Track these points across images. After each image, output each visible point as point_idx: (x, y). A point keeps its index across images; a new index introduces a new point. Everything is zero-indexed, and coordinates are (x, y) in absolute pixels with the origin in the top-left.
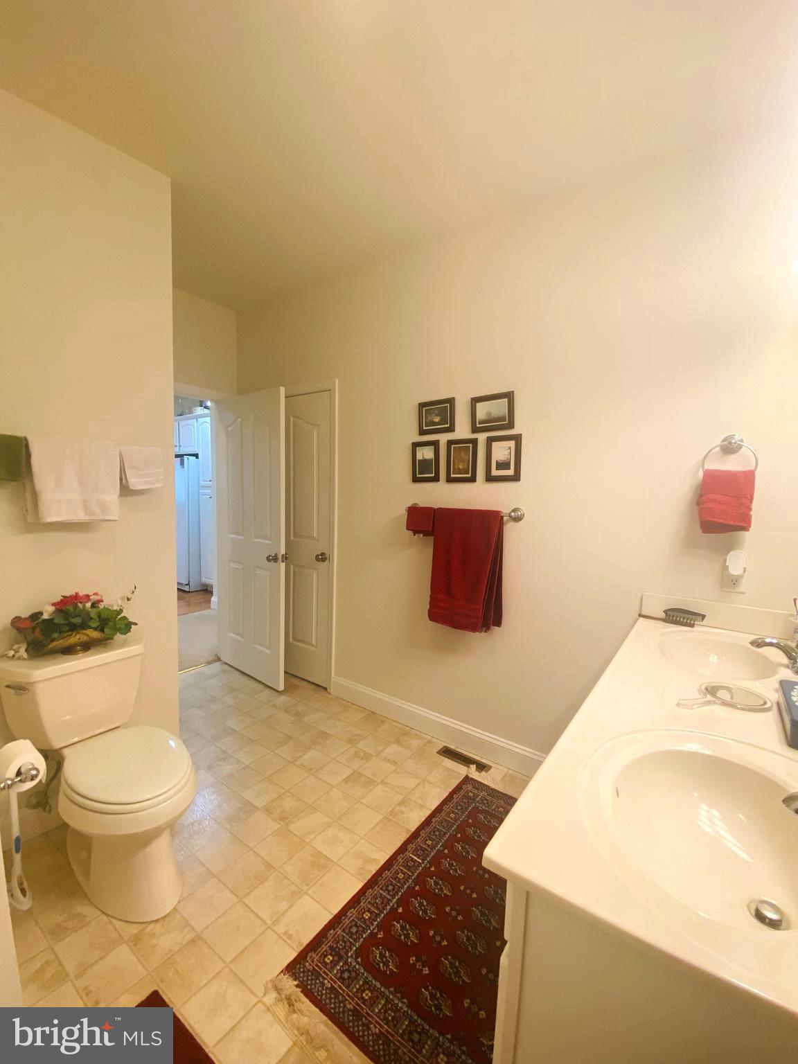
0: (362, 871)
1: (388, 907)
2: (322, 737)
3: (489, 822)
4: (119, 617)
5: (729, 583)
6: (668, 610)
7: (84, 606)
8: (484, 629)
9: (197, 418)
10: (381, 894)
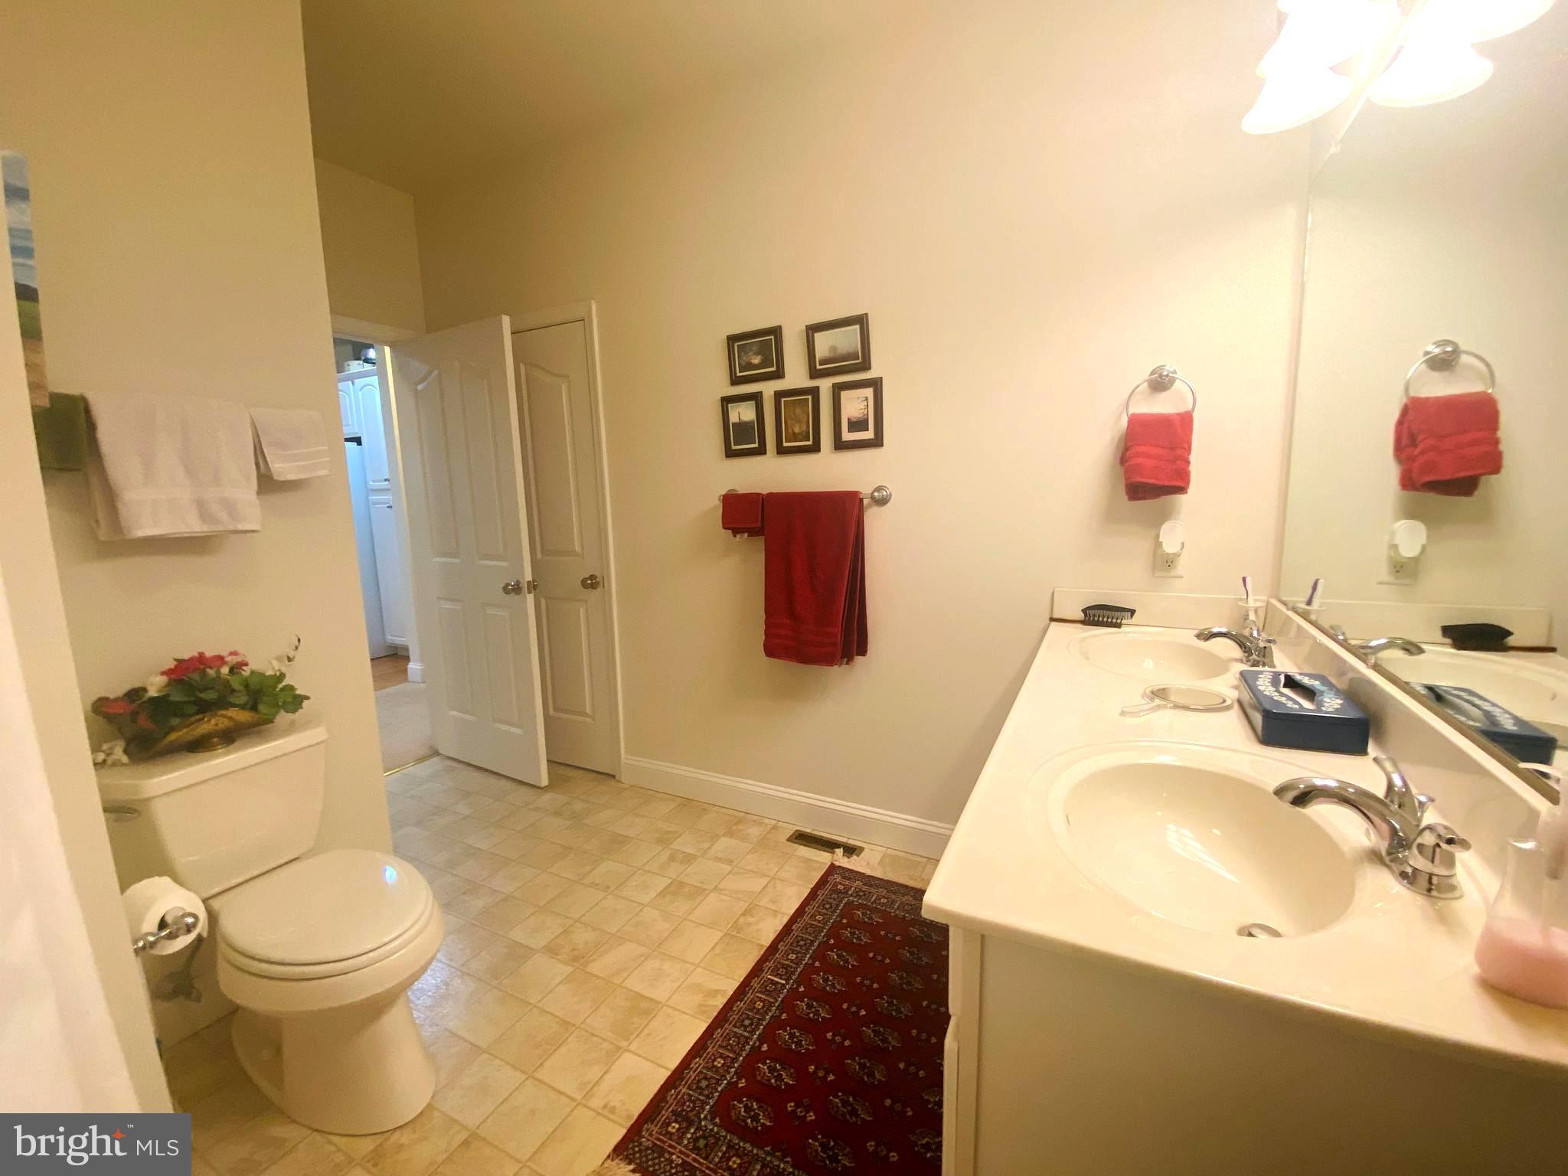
0: (704, 1008)
1: (748, 1047)
2: (617, 843)
3: (870, 918)
4: (280, 686)
5: (1164, 563)
6: (1089, 608)
7: (218, 671)
8: (845, 660)
9: (352, 378)
10: (735, 1033)
